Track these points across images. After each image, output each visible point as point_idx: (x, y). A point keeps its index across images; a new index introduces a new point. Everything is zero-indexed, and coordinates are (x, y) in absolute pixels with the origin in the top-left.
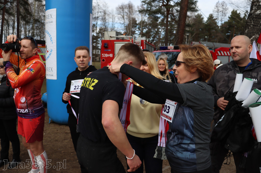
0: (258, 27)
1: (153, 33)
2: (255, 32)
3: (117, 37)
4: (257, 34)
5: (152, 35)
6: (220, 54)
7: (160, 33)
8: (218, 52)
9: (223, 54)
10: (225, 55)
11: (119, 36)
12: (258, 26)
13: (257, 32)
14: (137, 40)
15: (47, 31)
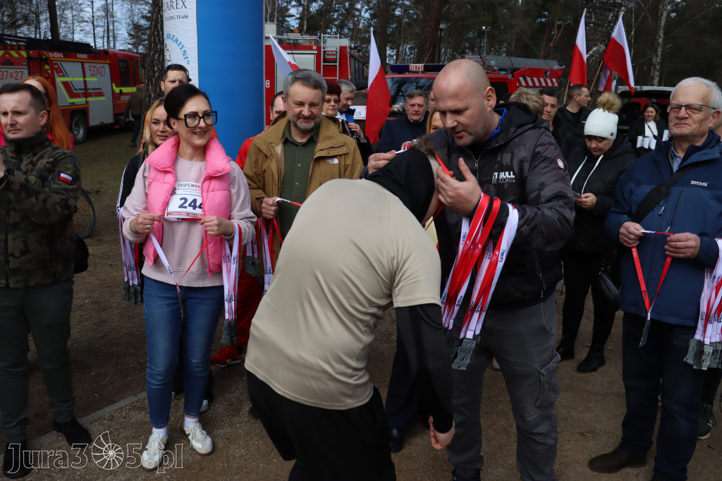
0: (604, 29)
1: (339, 15)
2: (598, 40)
3: (280, 37)
4: (601, 43)
5: (336, 20)
6: (524, 84)
7: (357, 13)
8: (521, 79)
9: (531, 84)
10: (534, 86)
11: (285, 36)
12: (603, 26)
13: (602, 39)
14: (331, 47)
15: (171, 37)
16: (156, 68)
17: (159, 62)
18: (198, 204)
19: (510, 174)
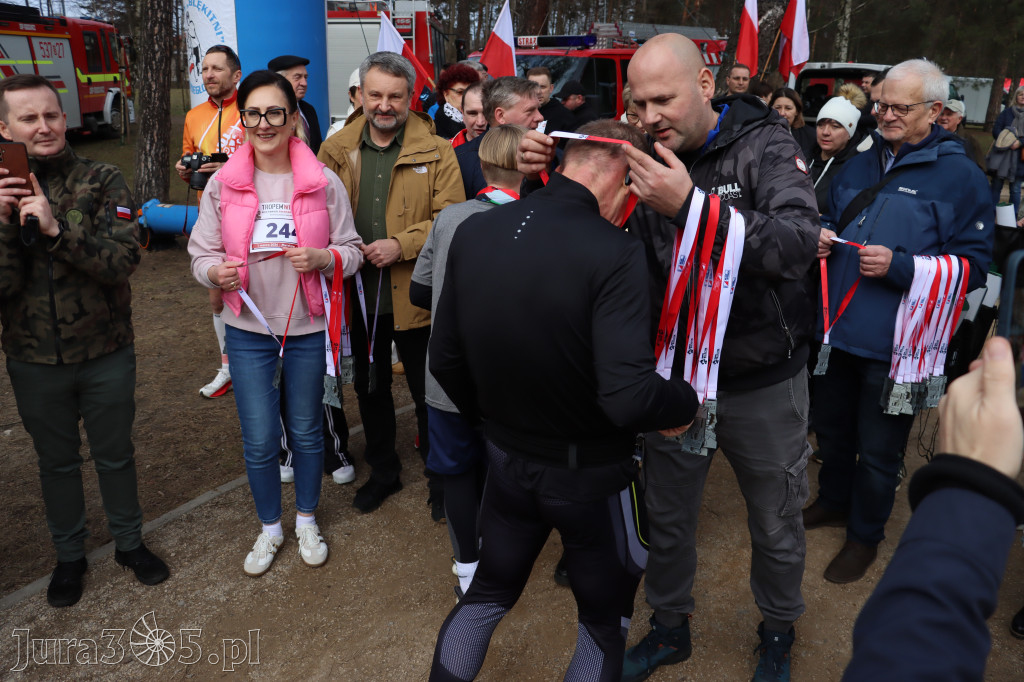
14: (403, 13)
15: (196, 3)
16: (156, 47)
17: (161, 37)
18: (291, 231)
19: (733, 188)
